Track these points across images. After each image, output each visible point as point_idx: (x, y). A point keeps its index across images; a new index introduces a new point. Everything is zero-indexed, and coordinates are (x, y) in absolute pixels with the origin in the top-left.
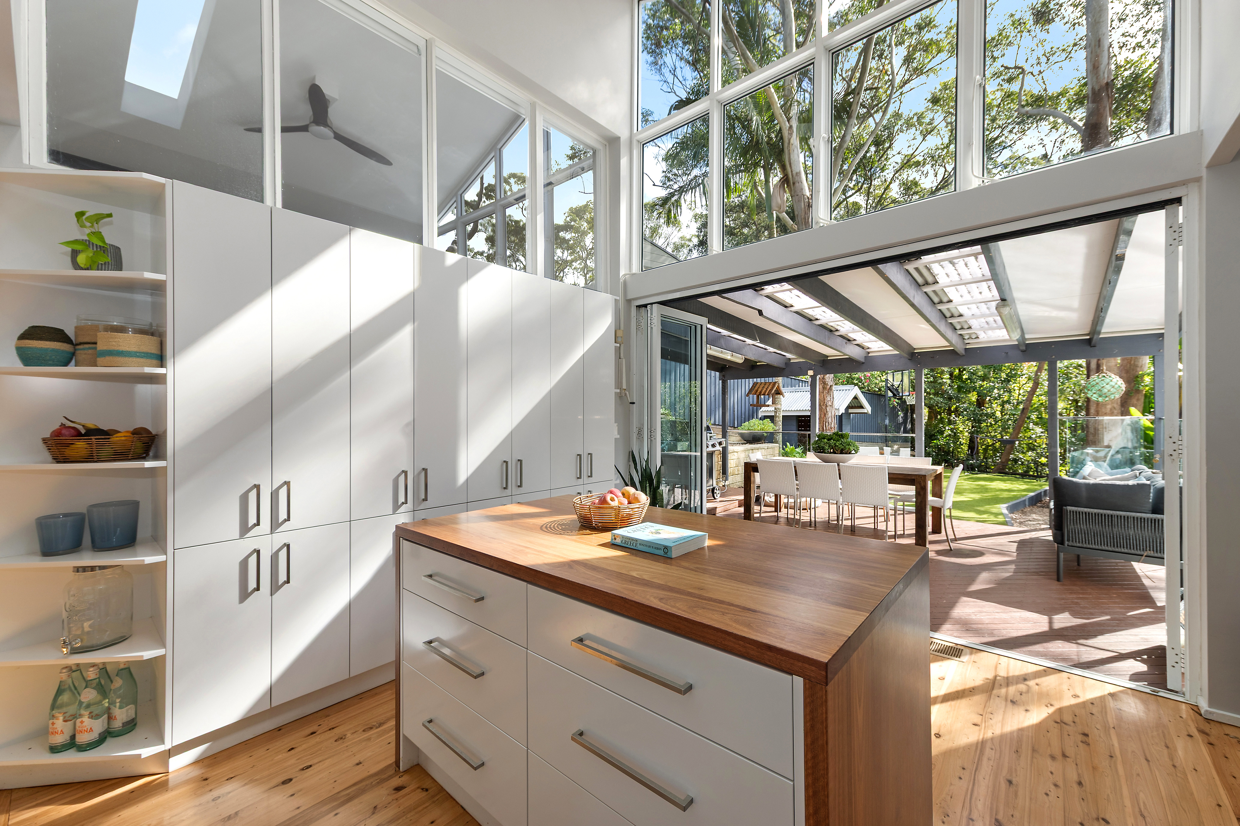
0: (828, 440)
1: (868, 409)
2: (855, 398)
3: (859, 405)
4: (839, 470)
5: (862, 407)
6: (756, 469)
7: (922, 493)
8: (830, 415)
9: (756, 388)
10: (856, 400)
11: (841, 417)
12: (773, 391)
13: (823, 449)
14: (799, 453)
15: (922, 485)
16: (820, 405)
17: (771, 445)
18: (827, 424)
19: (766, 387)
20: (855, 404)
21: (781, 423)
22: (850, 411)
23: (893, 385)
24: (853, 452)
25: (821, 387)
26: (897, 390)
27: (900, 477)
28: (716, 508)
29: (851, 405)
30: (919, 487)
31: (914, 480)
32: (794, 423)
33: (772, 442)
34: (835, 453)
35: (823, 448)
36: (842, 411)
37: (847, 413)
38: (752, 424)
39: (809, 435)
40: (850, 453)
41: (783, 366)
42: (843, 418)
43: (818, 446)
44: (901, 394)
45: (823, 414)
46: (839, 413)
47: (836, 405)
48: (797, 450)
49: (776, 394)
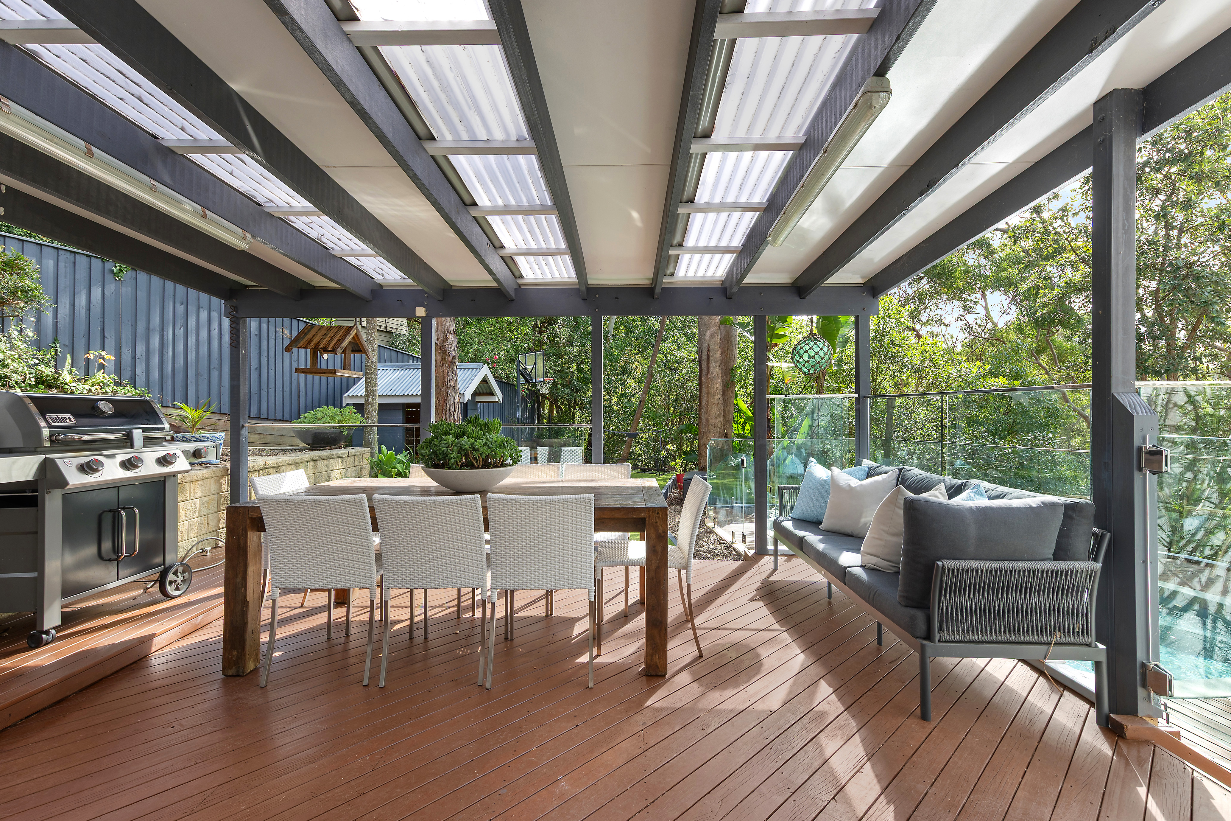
0: (457, 437)
1: (499, 396)
2: (485, 381)
3: (488, 391)
4: (485, 508)
5: (492, 394)
6: (259, 525)
7: (659, 549)
8: (452, 400)
9: (309, 336)
10: (485, 385)
11: (465, 406)
12: (345, 343)
13: (444, 459)
14: (402, 462)
15: (660, 530)
16: (437, 386)
17: (354, 450)
18: (448, 415)
19: (331, 334)
20: (484, 389)
21: (376, 414)
22: (478, 399)
23: (525, 369)
24: (509, 461)
25: (439, 358)
26: (530, 375)
27: (617, 515)
28: (153, 636)
29: (478, 391)
30: (653, 536)
31: (643, 520)
32: (400, 414)
33: (361, 446)
34: (473, 467)
35: (445, 455)
36: (468, 397)
37: (473, 401)
38: (320, 415)
39: (418, 429)
40: (502, 465)
41: (368, 296)
42: (469, 407)
43: (434, 452)
44: (534, 381)
45: (443, 399)
46: (464, 399)
47: (460, 386)
48: (399, 457)
49: (354, 351)
